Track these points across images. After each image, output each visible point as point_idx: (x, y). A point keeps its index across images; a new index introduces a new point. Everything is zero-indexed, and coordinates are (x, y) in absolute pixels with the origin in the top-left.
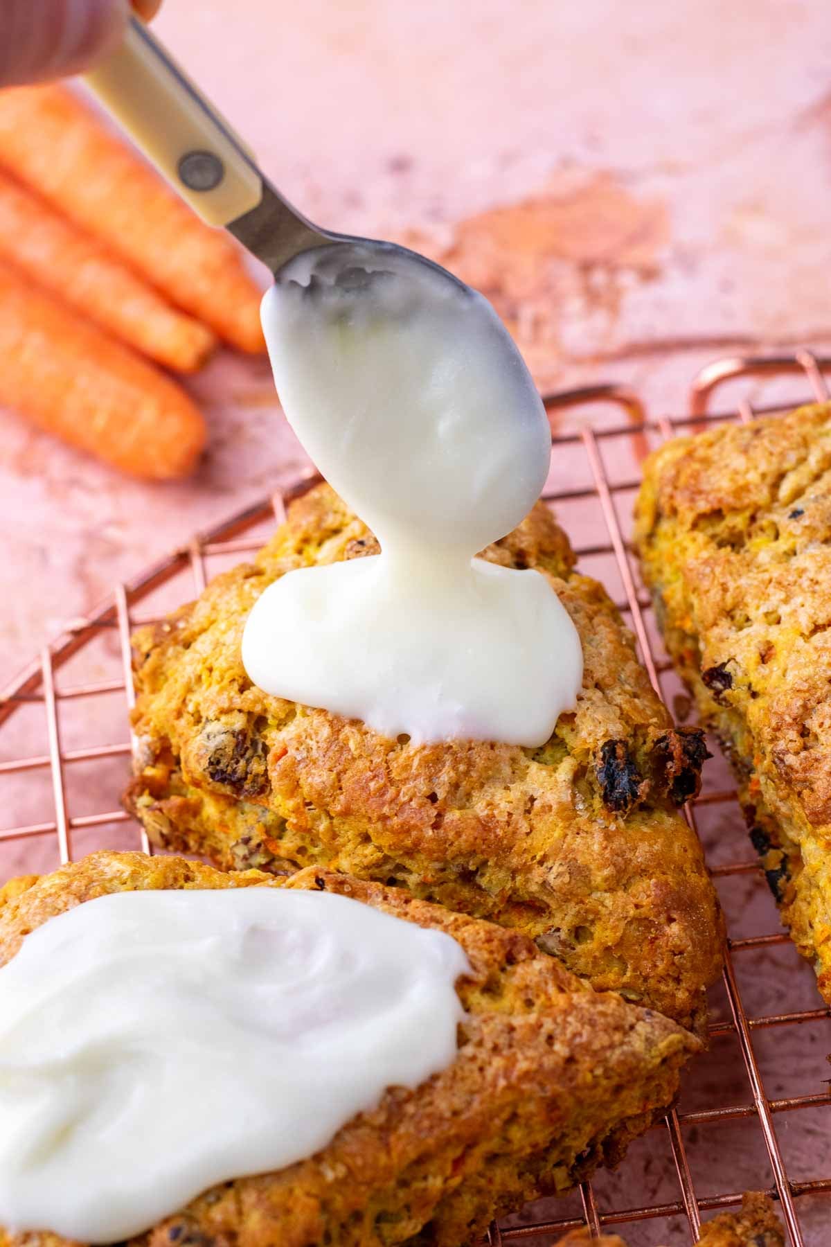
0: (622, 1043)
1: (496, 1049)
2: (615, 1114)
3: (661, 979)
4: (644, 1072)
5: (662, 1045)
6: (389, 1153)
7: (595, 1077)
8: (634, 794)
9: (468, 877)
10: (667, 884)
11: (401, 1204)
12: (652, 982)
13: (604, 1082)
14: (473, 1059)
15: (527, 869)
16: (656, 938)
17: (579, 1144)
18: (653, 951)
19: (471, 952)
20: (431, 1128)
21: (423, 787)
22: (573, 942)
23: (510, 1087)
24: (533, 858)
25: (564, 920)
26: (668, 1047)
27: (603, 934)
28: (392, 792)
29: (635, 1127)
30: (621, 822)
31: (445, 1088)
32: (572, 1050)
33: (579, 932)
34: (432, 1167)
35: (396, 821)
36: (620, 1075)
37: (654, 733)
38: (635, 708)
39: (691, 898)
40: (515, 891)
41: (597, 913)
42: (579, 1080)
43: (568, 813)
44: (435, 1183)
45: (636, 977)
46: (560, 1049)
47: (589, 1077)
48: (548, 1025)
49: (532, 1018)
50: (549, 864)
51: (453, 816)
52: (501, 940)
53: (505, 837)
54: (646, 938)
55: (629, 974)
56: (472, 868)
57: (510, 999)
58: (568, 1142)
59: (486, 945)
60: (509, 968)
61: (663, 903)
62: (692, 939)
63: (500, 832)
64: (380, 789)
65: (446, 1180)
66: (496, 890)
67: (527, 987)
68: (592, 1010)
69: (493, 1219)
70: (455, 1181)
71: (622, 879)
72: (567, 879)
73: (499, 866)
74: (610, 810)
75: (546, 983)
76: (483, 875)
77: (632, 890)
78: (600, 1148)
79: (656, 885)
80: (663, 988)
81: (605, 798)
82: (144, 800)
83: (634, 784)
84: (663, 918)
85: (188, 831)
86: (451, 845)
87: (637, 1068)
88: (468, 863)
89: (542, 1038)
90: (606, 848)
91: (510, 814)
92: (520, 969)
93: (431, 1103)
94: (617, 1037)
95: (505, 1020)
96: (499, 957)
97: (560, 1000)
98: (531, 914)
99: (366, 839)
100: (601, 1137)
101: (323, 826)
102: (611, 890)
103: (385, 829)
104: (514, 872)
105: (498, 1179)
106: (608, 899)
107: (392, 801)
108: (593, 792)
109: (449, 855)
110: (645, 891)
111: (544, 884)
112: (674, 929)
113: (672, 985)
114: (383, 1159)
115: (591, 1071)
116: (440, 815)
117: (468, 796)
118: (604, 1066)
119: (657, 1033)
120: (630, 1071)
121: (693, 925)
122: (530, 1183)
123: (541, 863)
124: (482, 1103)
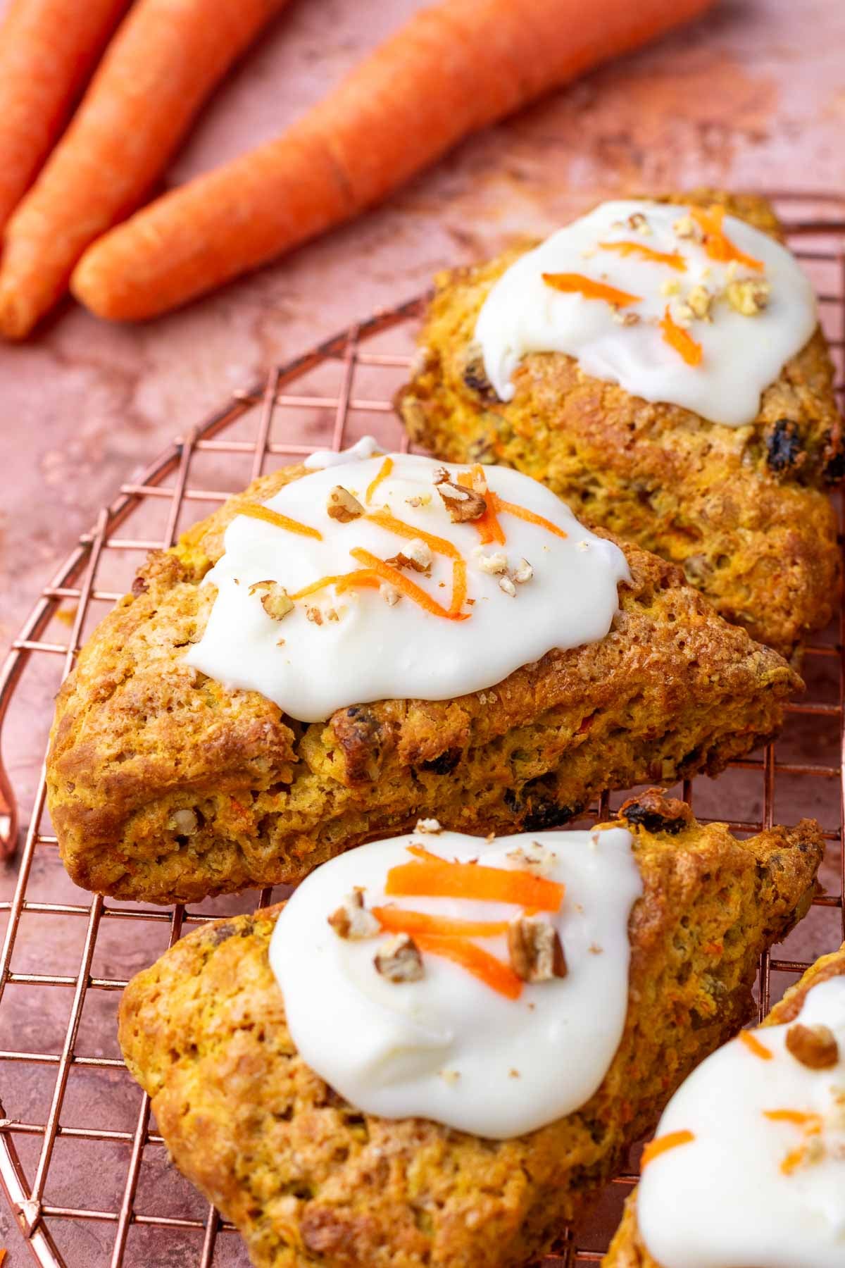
0: (738, 662)
1: (636, 639)
2: (721, 723)
3: (776, 610)
4: (752, 689)
5: (771, 672)
6: (533, 695)
7: (711, 681)
8: (791, 460)
9: (644, 497)
10: (799, 535)
11: (535, 746)
12: (768, 610)
13: (718, 688)
14: (617, 642)
15: (690, 498)
16: (779, 576)
17: (687, 741)
18: (775, 585)
19: (634, 568)
20: (571, 684)
21: (626, 418)
22: (714, 567)
23: (640, 670)
24: (698, 490)
25: (710, 547)
26: (776, 675)
27: (739, 563)
28: (601, 415)
29: (737, 746)
30: (776, 482)
31: (588, 657)
32: (697, 657)
33: (720, 560)
34: (566, 719)
35: (599, 438)
36: (731, 686)
37: (823, 426)
38: (814, 406)
39: (816, 553)
40: (678, 515)
41: (737, 545)
42: (698, 680)
43: (736, 463)
44: (565, 734)
45: (756, 604)
46: (688, 653)
47: (706, 680)
48: (682, 634)
49: (671, 625)
50: (708, 497)
51: (643, 443)
52: (660, 568)
53: (681, 468)
54: (771, 574)
55: (751, 600)
56: (649, 488)
57: (656, 610)
58: (679, 738)
59: (648, 567)
60: (662, 590)
61: (792, 549)
62: (807, 582)
63: (677, 464)
64: (592, 411)
65: (574, 734)
66: (663, 512)
67: (673, 605)
68: (721, 632)
69: (606, 787)
70: (582, 737)
71: (763, 522)
72: (720, 510)
73: (669, 490)
74: (770, 470)
75: (689, 607)
76: (656, 497)
77: (771, 534)
78: (705, 755)
79: (791, 534)
80: (775, 617)
81: (769, 461)
82: (409, 401)
83: (793, 452)
84: (788, 560)
85: (437, 431)
86: (637, 465)
87: (746, 684)
88: (646, 483)
89: (676, 642)
90: (757, 495)
91: (689, 453)
92: (670, 591)
93: (576, 666)
94: (736, 656)
95: (649, 622)
96: (656, 578)
97: (696, 620)
98: (687, 540)
99: (573, 452)
100: (708, 746)
101: (542, 435)
102: (752, 529)
103: (589, 443)
104: (681, 499)
105: (616, 751)
106: (750, 536)
107: (599, 422)
108: (760, 456)
109: (633, 474)
110: (780, 537)
111: (702, 512)
112: (796, 570)
113: (783, 616)
114: (528, 698)
115: (709, 677)
116: (633, 441)
117: (660, 433)
118: (720, 675)
119: (769, 663)
120: (741, 684)
121: (813, 573)
122: (643, 767)
123: (703, 495)
124: (616, 676)
